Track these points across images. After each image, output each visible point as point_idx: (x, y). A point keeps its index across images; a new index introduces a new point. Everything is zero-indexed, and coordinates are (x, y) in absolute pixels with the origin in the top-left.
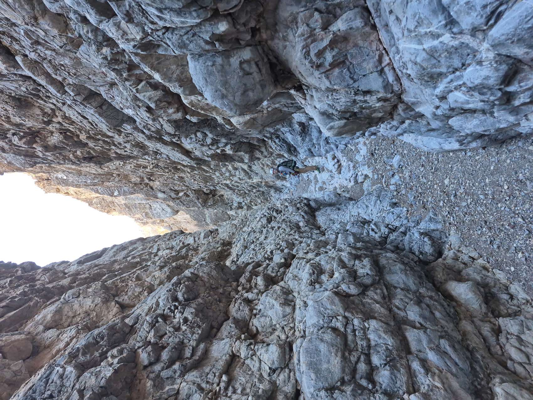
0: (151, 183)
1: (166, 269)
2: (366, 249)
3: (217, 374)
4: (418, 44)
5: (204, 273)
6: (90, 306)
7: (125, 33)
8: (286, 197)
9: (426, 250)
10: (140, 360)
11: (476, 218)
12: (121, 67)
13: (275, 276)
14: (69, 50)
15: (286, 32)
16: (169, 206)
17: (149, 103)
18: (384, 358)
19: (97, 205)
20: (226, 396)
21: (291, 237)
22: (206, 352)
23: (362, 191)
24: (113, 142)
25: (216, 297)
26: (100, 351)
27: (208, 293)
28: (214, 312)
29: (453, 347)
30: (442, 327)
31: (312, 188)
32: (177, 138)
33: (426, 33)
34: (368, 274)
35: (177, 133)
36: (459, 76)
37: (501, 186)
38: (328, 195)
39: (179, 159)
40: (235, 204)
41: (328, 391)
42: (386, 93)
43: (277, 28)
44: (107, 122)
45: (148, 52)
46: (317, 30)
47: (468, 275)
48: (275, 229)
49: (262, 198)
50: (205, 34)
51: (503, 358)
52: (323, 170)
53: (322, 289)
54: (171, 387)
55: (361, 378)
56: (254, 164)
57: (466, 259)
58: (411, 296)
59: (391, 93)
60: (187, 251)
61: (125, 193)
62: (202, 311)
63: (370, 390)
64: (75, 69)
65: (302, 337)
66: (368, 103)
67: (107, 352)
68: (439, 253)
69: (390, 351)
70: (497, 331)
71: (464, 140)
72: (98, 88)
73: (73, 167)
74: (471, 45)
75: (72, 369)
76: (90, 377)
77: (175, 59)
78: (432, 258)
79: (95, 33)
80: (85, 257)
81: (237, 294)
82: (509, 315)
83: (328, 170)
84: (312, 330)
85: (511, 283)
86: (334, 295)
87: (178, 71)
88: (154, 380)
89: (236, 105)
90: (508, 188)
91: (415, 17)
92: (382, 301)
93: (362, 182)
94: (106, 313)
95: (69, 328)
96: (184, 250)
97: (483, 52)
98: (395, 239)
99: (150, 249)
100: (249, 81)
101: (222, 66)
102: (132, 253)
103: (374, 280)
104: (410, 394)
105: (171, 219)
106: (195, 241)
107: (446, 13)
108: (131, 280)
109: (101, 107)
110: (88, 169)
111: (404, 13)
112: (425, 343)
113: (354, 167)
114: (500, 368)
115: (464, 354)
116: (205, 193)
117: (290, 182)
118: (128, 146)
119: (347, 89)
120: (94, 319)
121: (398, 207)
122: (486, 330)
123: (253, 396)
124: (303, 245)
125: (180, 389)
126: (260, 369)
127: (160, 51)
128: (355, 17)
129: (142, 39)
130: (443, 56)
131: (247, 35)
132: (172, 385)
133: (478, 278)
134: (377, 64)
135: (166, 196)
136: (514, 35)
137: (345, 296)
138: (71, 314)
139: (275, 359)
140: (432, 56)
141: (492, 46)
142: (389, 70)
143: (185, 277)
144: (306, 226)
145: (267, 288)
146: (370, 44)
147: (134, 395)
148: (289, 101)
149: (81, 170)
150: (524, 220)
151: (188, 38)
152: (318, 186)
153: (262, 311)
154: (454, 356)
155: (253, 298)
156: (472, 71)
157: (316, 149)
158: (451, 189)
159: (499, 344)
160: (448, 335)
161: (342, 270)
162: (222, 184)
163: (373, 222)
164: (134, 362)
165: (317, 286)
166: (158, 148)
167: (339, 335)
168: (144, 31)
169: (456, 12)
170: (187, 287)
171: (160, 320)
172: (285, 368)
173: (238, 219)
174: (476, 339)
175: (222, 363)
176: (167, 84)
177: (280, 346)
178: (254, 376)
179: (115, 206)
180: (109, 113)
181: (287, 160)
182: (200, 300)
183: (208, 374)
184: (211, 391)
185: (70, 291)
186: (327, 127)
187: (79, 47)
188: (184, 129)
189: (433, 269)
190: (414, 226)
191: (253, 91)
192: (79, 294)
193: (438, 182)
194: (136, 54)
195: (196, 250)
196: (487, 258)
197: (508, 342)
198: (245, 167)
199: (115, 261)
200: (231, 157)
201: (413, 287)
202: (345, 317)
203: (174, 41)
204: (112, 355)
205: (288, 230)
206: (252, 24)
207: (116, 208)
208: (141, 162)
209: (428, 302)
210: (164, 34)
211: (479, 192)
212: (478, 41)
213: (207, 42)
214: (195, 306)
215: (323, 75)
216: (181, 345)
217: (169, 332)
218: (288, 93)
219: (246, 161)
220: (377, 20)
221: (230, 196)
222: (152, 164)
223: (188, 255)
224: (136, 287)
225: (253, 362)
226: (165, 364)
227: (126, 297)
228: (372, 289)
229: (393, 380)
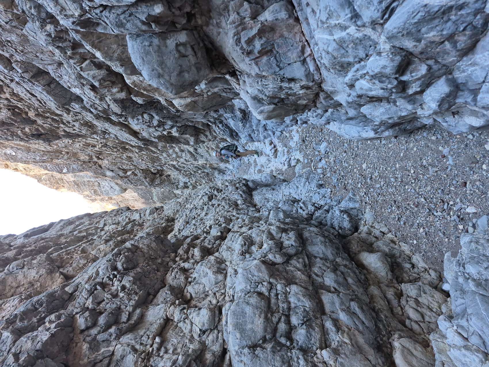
0: (100, 162)
1: (111, 243)
2: (294, 223)
3: (151, 337)
4: (330, 35)
5: (144, 245)
6: (34, 277)
7: (63, 9)
8: (228, 178)
9: (345, 226)
10: (77, 325)
11: (387, 198)
12: (65, 44)
13: (211, 248)
14: (14, 27)
15: (219, 19)
16: (117, 184)
17: (93, 81)
18: (302, 318)
19: (46, 181)
20: (159, 356)
21: (229, 214)
22: (142, 317)
23: (294, 173)
24: (62, 120)
25: (154, 266)
26: (38, 317)
27: (147, 263)
28: (151, 280)
29: (362, 308)
30: (353, 291)
31: (252, 170)
32: (123, 119)
33: (336, 25)
34: (292, 245)
35: (123, 114)
36: (363, 66)
37: (408, 171)
38: (265, 177)
39: (126, 139)
40: (181, 184)
41: (251, 349)
42: (308, 81)
43: (211, 14)
44: (55, 100)
45: (87, 29)
46: (247, 19)
47: (378, 247)
48: (215, 206)
49: (206, 179)
50: (141, 14)
51: (403, 318)
52: (262, 154)
53: (251, 258)
54: (107, 349)
55: (281, 337)
56: (200, 147)
57: (377, 233)
58: (328, 265)
59: (313, 82)
60: (133, 226)
61: (74, 171)
62: (140, 279)
63: (287, 347)
64: (22, 46)
65: (230, 301)
66: (293, 90)
67: (44, 318)
68: (356, 228)
69: (308, 312)
70: (399, 295)
71: (378, 129)
72: (46, 66)
73: (22, 143)
74: (372, 37)
75: (9, 334)
76: (26, 342)
77: (115, 38)
78: (350, 232)
79: (38, 9)
80: (32, 231)
81: (174, 264)
82: (410, 281)
83: (266, 154)
84: (240, 295)
85: (413, 254)
86: (261, 264)
87: (119, 51)
88: (90, 343)
89: (172, 84)
90: (414, 173)
91: (326, 9)
92: (303, 269)
93: (295, 166)
94: (50, 283)
95: (12, 298)
96: (130, 226)
97: (381, 44)
98: (320, 216)
99: (96, 224)
100: (185, 62)
101: (159, 46)
102: (79, 227)
103: (297, 251)
104: (322, 349)
105: (120, 197)
106: (141, 218)
107: (352, 7)
108: (77, 253)
109: (49, 85)
110: (37, 146)
111: (318, 5)
112: (337, 305)
113: (288, 152)
114: (400, 326)
115: (371, 314)
116: (152, 173)
117: (232, 165)
118: (77, 124)
119: (274, 76)
120: (38, 289)
121: (323, 188)
122: (390, 294)
123: (183, 355)
124: (239, 220)
125: (115, 350)
126: (191, 331)
127: (100, 30)
128: (281, 9)
129: (81, 16)
130: (350, 46)
131: (182, 19)
132: (107, 347)
133: (387, 250)
134: (300, 54)
135: (114, 174)
136: (403, 29)
137: (271, 265)
138: (14, 284)
139: (205, 322)
140: (341, 46)
141: (388, 38)
142: (311, 61)
143: (125, 248)
144: (243, 204)
145: (203, 258)
146: (295, 35)
147: (71, 357)
148: (226, 86)
149: (29, 147)
150: (426, 200)
151: (125, 17)
152: (257, 169)
153: (197, 279)
154: (361, 316)
155: (189, 268)
156: (373, 60)
157: (256, 135)
158: (367, 172)
159: (400, 306)
160: (358, 298)
161: (270, 242)
162: (168, 165)
163: (302, 201)
164: (71, 326)
165: (247, 256)
166: (106, 128)
167: (263, 299)
168: (82, 8)
169: (359, 6)
170: (126, 257)
171: (98, 287)
172: (214, 329)
173: (182, 197)
174: (382, 302)
175: (156, 326)
176: (109, 63)
177: (211, 310)
178: (185, 338)
179: (64, 183)
180: (57, 92)
181: (229, 144)
182: (139, 270)
183: (142, 336)
184: (144, 352)
185: (14, 262)
186: (258, 110)
187: (25, 24)
188: (131, 110)
189: (349, 242)
190: (336, 205)
191: (188, 72)
192: (24, 265)
193: (357, 166)
194: (77, 32)
195: (141, 225)
196: (395, 233)
197: (407, 304)
198: (192, 150)
199: (62, 235)
200: (177, 139)
201: (331, 257)
202: (270, 283)
203: (111, 20)
204: (50, 320)
205: (227, 207)
206: (188, 9)
207: (65, 185)
208: (90, 141)
209: (343, 270)
210: (101, 12)
211: (391, 176)
212: (378, 34)
213: (143, 23)
214: (133, 275)
215: (253, 62)
216: (118, 310)
217: (107, 298)
218: (224, 78)
219: (192, 143)
220: (299, 13)
221: (176, 176)
222: (101, 143)
223: (133, 230)
224: (80, 259)
225: (185, 325)
226: (102, 328)
227: (71, 269)
228: (295, 258)
229: (308, 338)
